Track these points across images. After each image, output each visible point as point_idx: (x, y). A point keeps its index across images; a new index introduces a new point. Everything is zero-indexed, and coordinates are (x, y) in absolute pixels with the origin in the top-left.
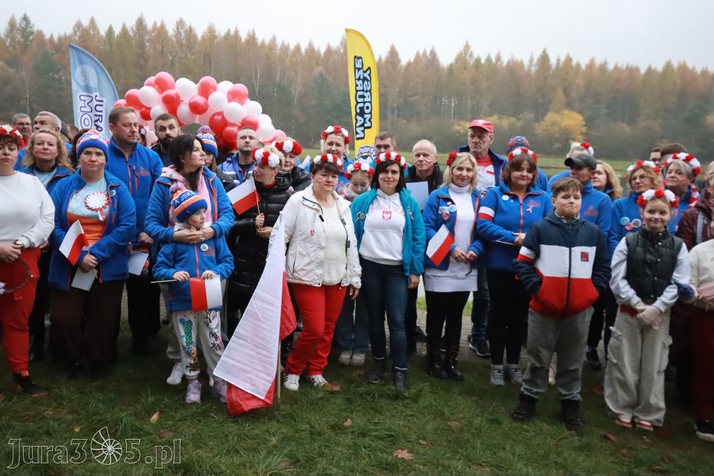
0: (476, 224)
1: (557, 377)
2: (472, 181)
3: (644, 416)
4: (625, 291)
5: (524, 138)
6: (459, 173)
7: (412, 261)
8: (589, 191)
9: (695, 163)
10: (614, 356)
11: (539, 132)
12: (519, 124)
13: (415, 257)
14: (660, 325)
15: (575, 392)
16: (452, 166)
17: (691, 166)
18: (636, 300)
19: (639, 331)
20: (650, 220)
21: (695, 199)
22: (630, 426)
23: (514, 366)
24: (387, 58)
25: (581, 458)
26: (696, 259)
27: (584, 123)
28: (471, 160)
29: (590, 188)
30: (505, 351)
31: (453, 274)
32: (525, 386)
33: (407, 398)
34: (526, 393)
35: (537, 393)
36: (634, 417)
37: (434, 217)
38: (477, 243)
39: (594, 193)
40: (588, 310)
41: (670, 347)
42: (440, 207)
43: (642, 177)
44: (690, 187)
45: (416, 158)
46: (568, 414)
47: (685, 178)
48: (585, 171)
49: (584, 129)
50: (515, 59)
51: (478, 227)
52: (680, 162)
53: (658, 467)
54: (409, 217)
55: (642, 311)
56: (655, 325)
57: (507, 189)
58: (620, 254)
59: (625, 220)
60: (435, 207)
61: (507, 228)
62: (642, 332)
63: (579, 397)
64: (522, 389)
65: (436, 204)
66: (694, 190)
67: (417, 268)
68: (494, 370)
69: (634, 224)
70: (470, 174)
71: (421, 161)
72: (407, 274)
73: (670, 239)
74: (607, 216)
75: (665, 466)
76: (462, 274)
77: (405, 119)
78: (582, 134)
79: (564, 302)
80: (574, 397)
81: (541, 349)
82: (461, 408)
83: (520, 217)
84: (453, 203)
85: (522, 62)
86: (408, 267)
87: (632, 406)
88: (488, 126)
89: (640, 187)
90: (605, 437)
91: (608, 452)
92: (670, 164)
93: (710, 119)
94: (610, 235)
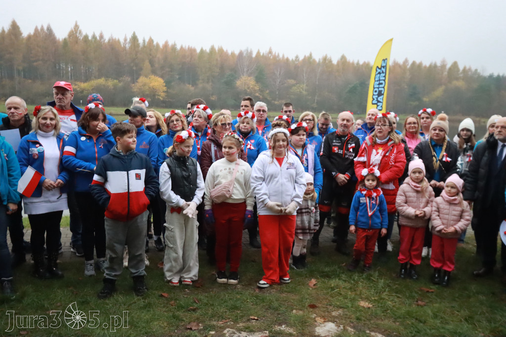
0: (61, 160)
1: (129, 262)
2: (55, 127)
3: (187, 275)
5: (99, 95)
6: (44, 122)
7: (9, 193)
8: (141, 131)
9: (209, 111)
10: (170, 242)
11: (135, 90)
12: (121, 84)
13: (11, 188)
15: (141, 270)
16: (38, 116)
17: (207, 113)
19: (183, 223)
21: (209, 134)
22: (178, 285)
23: (102, 259)
24: (9, 31)
25: (143, 314)
27: (165, 84)
28: (53, 112)
29: (143, 130)
30: (95, 249)
31: (47, 199)
32: (106, 272)
33: (12, 301)
34: (107, 277)
35: (115, 276)
36: (180, 278)
37: (26, 157)
38: (64, 174)
39: (145, 133)
40: (144, 213)
42: (30, 149)
43: (177, 120)
44: (206, 127)
45: (7, 111)
46: (138, 285)
47: (203, 121)
48: (139, 118)
49: (165, 89)
50: (114, 38)
51: (64, 161)
52: (200, 110)
53: (191, 307)
54: (3, 158)
57: (84, 132)
60: (26, 149)
61: (86, 161)
62: (185, 222)
63: (144, 273)
64: (105, 275)
65: (27, 147)
66: (208, 128)
67: (14, 198)
68: (88, 264)
70: (53, 122)
71: (13, 113)
72: (5, 203)
74: (155, 148)
75: (196, 306)
76: (54, 198)
77: (31, 79)
78: (163, 92)
79: (127, 209)
80: (141, 273)
81: (115, 244)
82: (59, 298)
83: (95, 153)
84: (41, 145)
85: (119, 41)
86: (5, 198)
88: (69, 86)
89: (176, 127)
90: (162, 296)
91: (162, 305)
92: (195, 111)
93: (238, 83)
94: (158, 161)
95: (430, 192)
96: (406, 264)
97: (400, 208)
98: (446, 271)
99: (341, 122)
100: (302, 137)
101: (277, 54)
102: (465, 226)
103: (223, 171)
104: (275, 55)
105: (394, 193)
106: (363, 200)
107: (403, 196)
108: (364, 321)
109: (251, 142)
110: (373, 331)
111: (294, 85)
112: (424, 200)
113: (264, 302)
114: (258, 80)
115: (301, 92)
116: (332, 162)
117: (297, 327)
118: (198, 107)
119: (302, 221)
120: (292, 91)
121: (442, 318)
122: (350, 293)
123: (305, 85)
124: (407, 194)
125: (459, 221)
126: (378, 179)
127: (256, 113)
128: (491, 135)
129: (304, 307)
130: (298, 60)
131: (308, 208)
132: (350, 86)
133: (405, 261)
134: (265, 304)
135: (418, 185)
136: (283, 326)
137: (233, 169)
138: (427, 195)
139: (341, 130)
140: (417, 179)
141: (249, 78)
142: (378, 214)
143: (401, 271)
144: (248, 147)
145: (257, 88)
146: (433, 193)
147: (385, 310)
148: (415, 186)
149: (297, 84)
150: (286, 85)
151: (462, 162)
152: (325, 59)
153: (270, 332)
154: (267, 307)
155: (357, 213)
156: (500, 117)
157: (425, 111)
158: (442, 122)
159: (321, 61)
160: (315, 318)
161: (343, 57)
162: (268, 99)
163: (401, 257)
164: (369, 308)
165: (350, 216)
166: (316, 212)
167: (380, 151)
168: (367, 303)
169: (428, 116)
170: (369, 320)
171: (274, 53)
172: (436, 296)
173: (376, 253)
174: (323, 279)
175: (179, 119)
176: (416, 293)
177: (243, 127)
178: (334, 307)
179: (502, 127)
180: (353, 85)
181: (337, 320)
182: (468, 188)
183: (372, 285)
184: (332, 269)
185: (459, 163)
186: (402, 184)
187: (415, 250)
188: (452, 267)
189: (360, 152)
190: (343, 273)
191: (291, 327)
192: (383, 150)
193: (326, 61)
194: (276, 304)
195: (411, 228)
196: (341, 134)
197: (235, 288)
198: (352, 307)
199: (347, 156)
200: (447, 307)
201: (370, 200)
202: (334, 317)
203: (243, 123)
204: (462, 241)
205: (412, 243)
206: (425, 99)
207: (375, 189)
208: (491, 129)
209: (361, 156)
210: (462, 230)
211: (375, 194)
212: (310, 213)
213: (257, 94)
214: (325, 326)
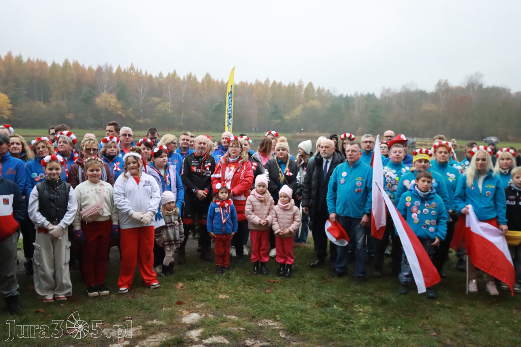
3: (61, 292)
4: (40, 219)
8: (8, 158)
9: (73, 136)
10: (37, 261)
14: (62, 236)
15: (14, 290)
17: (71, 138)
18: (47, 223)
19: (51, 242)
20: (50, 174)
21: (76, 158)
22: (53, 301)
26: (79, 193)
27: (9, 101)
29: (8, 156)
36: (54, 295)
39: (11, 159)
41: (70, 248)
43: (43, 147)
44: (72, 151)
46: (10, 306)
47: (69, 145)
48: (5, 145)
49: (10, 106)
52: (66, 137)
55: (52, 229)
56: (60, 237)
58: (34, 196)
59: (35, 175)
62: (53, 242)
63: (17, 293)
66: (75, 153)
69: (40, 177)
73: (63, 184)
74: (23, 173)
78: (9, 109)
80: (14, 293)
87: (52, 289)
90: (38, 312)
92: (59, 137)
93: (98, 100)
94: (26, 185)
95: (271, 201)
96: (258, 261)
97: (249, 216)
98: (288, 265)
99: (199, 145)
100: (165, 158)
101: (139, 71)
102: (297, 227)
103: (90, 192)
104: (137, 72)
105: (243, 203)
106: (217, 210)
107: (250, 204)
108: (222, 308)
109: (117, 165)
110: (228, 315)
111: (159, 103)
112: (267, 208)
113: (136, 305)
114: (120, 97)
115: (166, 110)
116: (192, 180)
117: (166, 319)
118: (61, 134)
119: (168, 234)
120: (157, 109)
121: (282, 299)
122: (211, 290)
123: (170, 102)
124: (253, 203)
125: (293, 223)
126: (229, 191)
127: (122, 138)
128: (319, 153)
129: (171, 304)
130: (162, 77)
131: (172, 222)
132: (215, 104)
133: (257, 260)
134: (137, 307)
135: (261, 196)
136: (155, 321)
137: (99, 190)
138: (269, 203)
139: (199, 152)
140: (261, 191)
141: (110, 96)
142: (230, 221)
143: (254, 269)
144: (115, 169)
145: (119, 106)
146: (274, 201)
147: (240, 299)
148: (259, 197)
149: (162, 102)
150: (150, 103)
151: (301, 176)
152: (190, 77)
153: (143, 326)
154: (139, 308)
155: (212, 221)
156: (325, 138)
157: (270, 133)
158: (282, 143)
159: (186, 79)
160: (182, 311)
161: (208, 76)
162: (132, 117)
163: (253, 257)
164: (226, 299)
165: (207, 225)
166: (179, 225)
167: (233, 168)
168: (225, 296)
169: (273, 137)
170: (226, 307)
171: (136, 69)
172: (280, 284)
173: (235, 257)
174: (189, 282)
175: (45, 146)
176: (265, 284)
177: (111, 151)
178: (198, 301)
179: (326, 147)
180: (218, 104)
181: (201, 311)
182: (305, 197)
183: (230, 281)
184: (197, 273)
185: (298, 177)
186: (249, 195)
187: (264, 250)
188: (292, 260)
189: (216, 169)
190: (206, 275)
191: (162, 320)
192: (235, 167)
193: (191, 79)
194: (147, 305)
195: (258, 231)
196: (199, 155)
197: (109, 298)
198: (212, 300)
199: (204, 174)
200: (288, 291)
201: (223, 210)
202: (198, 309)
203: (111, 147)
204: (305, 241)
205: (260, 245)
206: (287, 117)
207: (227, 201)
208: (318, 148)
209: (216, 173)
210: (294, 230)
211: (227, 205)
212: (174, 226)
213: (120, 113)
214: (190, 316)
